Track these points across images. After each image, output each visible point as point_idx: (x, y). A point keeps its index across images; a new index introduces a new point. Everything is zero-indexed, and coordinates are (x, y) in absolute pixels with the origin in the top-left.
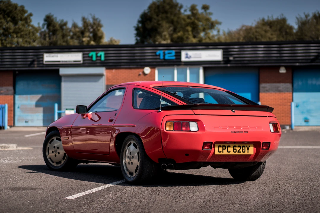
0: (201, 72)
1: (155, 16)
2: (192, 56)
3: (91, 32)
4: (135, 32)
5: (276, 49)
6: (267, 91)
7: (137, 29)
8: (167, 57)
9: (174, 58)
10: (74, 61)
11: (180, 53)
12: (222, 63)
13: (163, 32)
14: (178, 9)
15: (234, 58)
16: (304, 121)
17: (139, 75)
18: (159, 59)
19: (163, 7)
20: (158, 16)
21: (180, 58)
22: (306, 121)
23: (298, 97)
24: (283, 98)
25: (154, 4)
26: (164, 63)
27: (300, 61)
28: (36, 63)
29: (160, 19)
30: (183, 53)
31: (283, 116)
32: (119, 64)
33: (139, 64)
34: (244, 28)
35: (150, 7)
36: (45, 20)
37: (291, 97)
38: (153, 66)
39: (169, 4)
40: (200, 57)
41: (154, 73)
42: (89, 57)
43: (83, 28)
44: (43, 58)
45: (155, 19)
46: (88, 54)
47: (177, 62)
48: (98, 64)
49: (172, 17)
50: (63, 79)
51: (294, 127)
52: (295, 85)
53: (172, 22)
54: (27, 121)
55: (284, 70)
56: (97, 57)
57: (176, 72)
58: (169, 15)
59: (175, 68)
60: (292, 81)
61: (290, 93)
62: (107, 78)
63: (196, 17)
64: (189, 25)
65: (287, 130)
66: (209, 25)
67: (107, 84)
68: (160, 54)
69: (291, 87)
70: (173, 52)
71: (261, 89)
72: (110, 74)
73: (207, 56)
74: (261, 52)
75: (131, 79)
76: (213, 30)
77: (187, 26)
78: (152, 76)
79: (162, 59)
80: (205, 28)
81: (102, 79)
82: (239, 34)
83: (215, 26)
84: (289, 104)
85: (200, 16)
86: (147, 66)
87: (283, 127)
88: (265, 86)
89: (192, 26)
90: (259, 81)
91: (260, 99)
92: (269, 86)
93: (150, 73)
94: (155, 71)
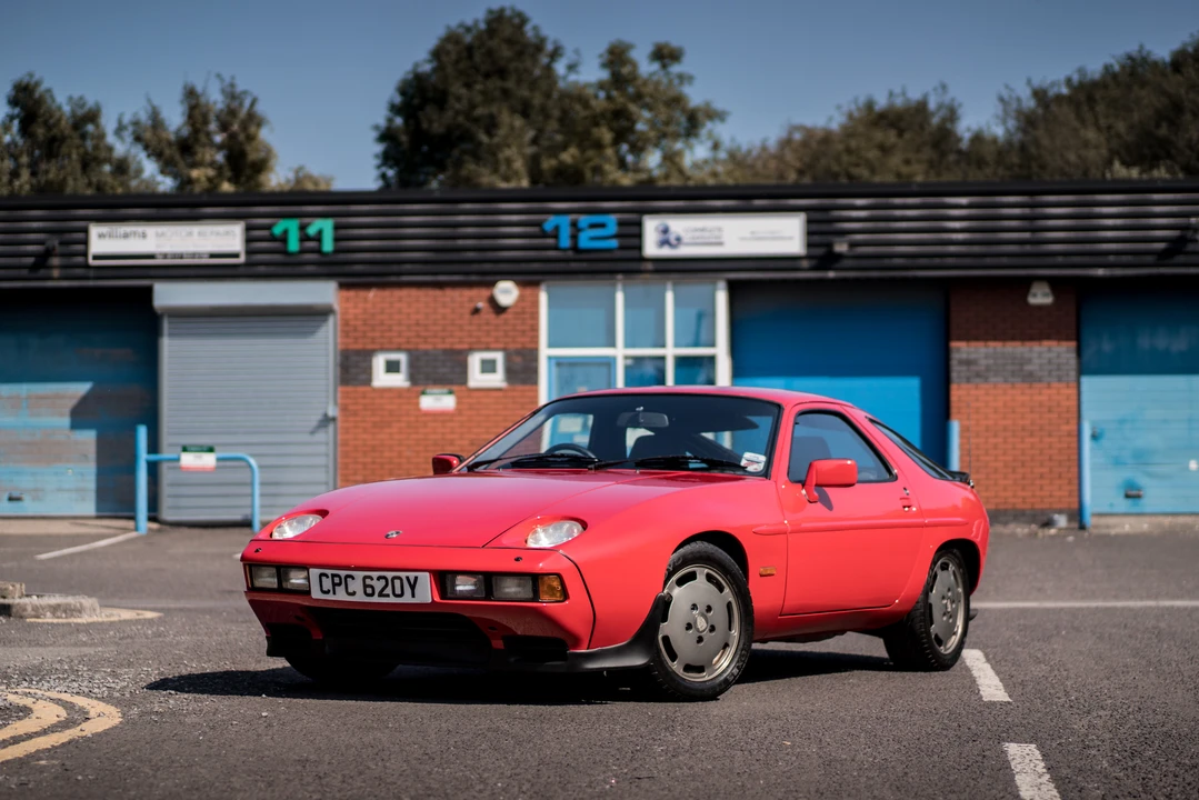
0: (722, 298)
1: (457, 88)
2: (686, 237)
3: (220, 147)
4: (379, 148)
5: (1017, 211)
6: (981, 376)
7: (387, 136)
8: (585, 241)
9: (614, 243)
10: (213, 256)
11: (639, 224)
12: (805, 264)
13: (499, 147)
14: (544, 60)
15: (853, 245)
16: (1122, 494)
17: (476, 311)
18: (556, 248)
19: (490, 53)
20: (468, 86)
21: (639, 248)
22: (1132, 494)
23: (1105, 396)
24: (1041, 404)
25: (451, 38)
26: (574, 266)
27: (1112, 258)
28: (55, 261)
29: (478, 99)
30: (651, 226)
31: (1042, 476)
32: (395, 268)
33: (475, 267)
34: (798, 136)
35: (437, 54)
36: (13, 102)
37: (1074, 403)
38: (528, 278)
39: (510, 42)
40: (720, 244)
41: (536, 304)
42: (273, 238)
43: (186, 132)
44: (86, 242)
45: (459, 99)
46: (269, 227)
47: (625, 262)
48: (310, 269)
49: (525, 93)
50: (166, 325)
51: (1089, 520)
52: (1088, 353)
53: (525, 110)
54: (15, 494)
55: (1045, 295)
56: (304, 238)
57: (620, 297)
58: (510, 84)
59: (619, 286)
60: (1078, 339)
61: (1068, 387)
62: (346, 323)
63: (631, 90)
64: (603, 122)
65: (1060, 529)
66: (678, 124)
67: (343, 347)
68: (557, 228)
69: (1073, 362)
70: (611, 220)
71: (957, 371)
72: (355, 307)
73: (743, 239)
74: (957, 225)
75: (444, 330)
76: (693, 141)
77: (597, 124)
78: (527, 316)
79: (565, 250)
80: (664, 135)
81: (323, 329)
82: (779, 157)
83: (703, 125)
84: (1065, 428)
85: (649, 89)
86: (506, 275)
87: (1045, 519)
88: (973, 356)
89: (615, 125)
90: (947, 338)
91: (954, 410)
92: (987, 355)
93: (517, 302)
94: (538, 296)
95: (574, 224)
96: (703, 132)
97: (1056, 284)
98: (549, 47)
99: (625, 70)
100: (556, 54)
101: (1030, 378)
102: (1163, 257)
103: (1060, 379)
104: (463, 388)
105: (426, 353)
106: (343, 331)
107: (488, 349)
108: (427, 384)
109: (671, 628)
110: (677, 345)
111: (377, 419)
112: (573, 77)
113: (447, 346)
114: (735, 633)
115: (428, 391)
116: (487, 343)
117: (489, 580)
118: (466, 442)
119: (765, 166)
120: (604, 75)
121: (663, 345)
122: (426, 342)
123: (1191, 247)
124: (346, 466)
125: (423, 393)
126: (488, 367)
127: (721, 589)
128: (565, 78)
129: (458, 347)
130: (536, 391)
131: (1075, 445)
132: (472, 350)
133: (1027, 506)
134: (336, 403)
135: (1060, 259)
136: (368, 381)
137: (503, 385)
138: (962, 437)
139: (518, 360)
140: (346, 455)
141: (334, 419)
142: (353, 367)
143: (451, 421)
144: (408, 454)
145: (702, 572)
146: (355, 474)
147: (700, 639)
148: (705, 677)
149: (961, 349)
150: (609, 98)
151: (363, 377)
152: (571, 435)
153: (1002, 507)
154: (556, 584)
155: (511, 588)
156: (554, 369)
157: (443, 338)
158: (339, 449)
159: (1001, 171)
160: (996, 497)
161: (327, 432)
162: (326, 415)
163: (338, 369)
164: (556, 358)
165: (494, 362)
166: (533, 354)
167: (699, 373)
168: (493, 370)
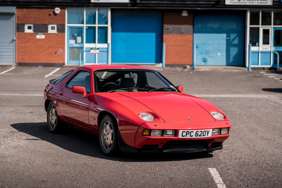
0: (109, 13)
6: (170, 33)
12: (129, 5)
15: (141, 1)
16: (202, 61)
17: (50, 15)
21: (90, 0)
22: (205, 61)
23: (199, 38)
24: (184, 39)
26: (74, 4)
27: (202, 5)
31: (184, 56)
32: (30, 4)
33: (50, 4)
37: (192, 39)
38: (63, 7)
41: (65, 13)
47: (86, 3)
48: (9, 3)
51: (195, 67)
52: (195, 27)
55: (186, 14)
57: (85, 12)
59: (85, 10)
60: (193, 25)
61: (191, 36)
62: (18, 17)
65: (188, 69)
67: (18, 23)
69: (192, 30)
71: (165, 31)
72: (20, 13)
75: (42, 19)
78: (62, 16)
81: (12, 18)
84: (190, 45)
86: (57, 6)
87: (184, 66)
88: (169, 28)
90: (163, 24)
91: (164, 41)
92: (172, 28)
93: (60, 13)
94: (65, 11)
97: (189, 11)
101: (182, 33)
102: (213, 5)
103: (189, 34)
104: (47, 33)
105: (38, 24)
106: (17, 19)
107: (53, 24)
108: (38, 32)
110: (98, 24)
111: (26, 40)
113: (43, 23)
115: (38, 34)
116: (53, 23)
118: (48, 46)
121: (95, 23)
122: (38, 22)
123: (220, 3)
124: (18, 52)
125: (37, 34)
126: (53, 28)
129: (45, 23)
130: (65, 35)
131: (192, 49)
132: (49, 24)
133: (180, 63)
134: (15, 37)
135: (190, 5)
136: (24, 31)
137: (57, 33)
138: (166, 47)
139: (60, 27)
140: (18, 49)
141: (15, 40)
142: (20, 28)
143: (44, 41)
144: (33, 49)
146: (20, 53)
149: (166, 26)
151: (22, 30)
152: (72, 44)
153: (175, 63)
156: (69, 29)
157: (42, 21)
158: (16, 48)
160: (173, 61)
161: (14, 43)
162: (13, 39)
163: (16, 28)
164: (69, 26)
165: (54, 27)
166: (63, 26)
167: (104, 31)
168: (54, 29)
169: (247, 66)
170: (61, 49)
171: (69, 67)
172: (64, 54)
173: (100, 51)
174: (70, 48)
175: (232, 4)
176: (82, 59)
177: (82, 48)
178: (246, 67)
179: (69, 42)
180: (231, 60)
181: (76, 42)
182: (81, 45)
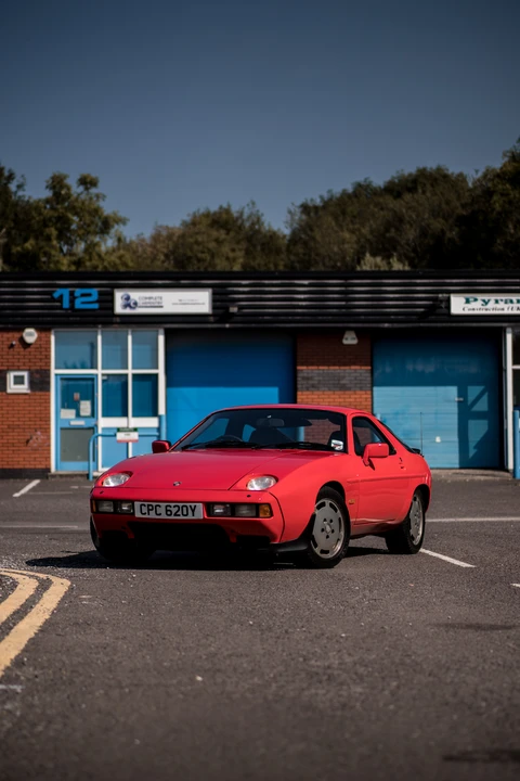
0: (161, 339)
2: (140, 303)
5: (338, 289)
6: (315, 387)
8: (78, 304)
9: (96, 306)
11: (112, 295)
12: (212, 319)
15: (241, 308)
17: (12, 346)
18: (61, 308)
21: (112, 308)
23: (387, 399)
24: (350, 404)
26: (71, 319)
27: (393, 317)
30: (119, 296)
33: (11, 319)
37: (370, 402)
38: (43, 327)
40: (162, 307)
41: (49, 342)
47: (103, 316)
52: (376, 374)
55: (353, 339)
57: (100, 337)
59: (99, 332)
60: (372, 366)
61: (366, 393)
63: (66, 204)
64: (50, 224)
66: (97, 226)
68: (61, 296)
69: (369, 379)
70: (94, 292)
71: (301, 383)
73: (174, 304)
74: (302, 296)
76: (106, 236)
77: (46, 226)
78: (44, 349)
79: (66, 309)
80: (89, 233)
82: (154, 247)
83: (113, 227)
85: (78, 205)
86: (30, 325)
88: (310, 374)
89: (59, 225)
90: (295, 364)
92: (319, 375)
93: (36, 341)
94: (49, 338)
95: (72, 294)
96: (113, 231)
97: (359, 333)
98: (6, 174)
99: (63, 192)
100: (11, 177)
101: (344, 388)
102: (422, 317)
103: (361, 389)
104: (4, 393)
107: (19, 369)
109: (316, 532)
110: (133, 368)
112: (20, 193)
114: (342, 533)
116: (18, 366)
117: (233, 508)
118: (6, 427)
119: (144, 251)
120: (48, 194)
121: (127, 368)
123: (438, 311)
126: (19, 380)
127: (336, 511)
128: (16, 192)
129: (1, 368)
130: (49, 396)
132: (9, 370)
135: (363, 317)
137: (29, 392)
139: (38, 376)
145: (328, 502)
147: (328, 537)
148: (330, 556)
149: (304, 371)
150: (52, 208)
152: (69, 420)
154: (267, 508)
155: (244, 511)
156: (59, 382)
159: (292, 258)
164: (60, 375)
165: (23, 377)
166: (47, 373)
167: (147, 384)
168: (22, 383)
169: (511, 466)
170: (39, 433)
171: (61, 476)
172: (49, 446)
173: (139, 436)
174: (62, 429)
175: (467, 312)
176: (95, 459)
177: (93, 429)
178: (507, 471)
179: (59, 416)
180: (472, 452)
181: (78, 415)
182: (91, 423)
